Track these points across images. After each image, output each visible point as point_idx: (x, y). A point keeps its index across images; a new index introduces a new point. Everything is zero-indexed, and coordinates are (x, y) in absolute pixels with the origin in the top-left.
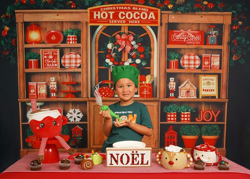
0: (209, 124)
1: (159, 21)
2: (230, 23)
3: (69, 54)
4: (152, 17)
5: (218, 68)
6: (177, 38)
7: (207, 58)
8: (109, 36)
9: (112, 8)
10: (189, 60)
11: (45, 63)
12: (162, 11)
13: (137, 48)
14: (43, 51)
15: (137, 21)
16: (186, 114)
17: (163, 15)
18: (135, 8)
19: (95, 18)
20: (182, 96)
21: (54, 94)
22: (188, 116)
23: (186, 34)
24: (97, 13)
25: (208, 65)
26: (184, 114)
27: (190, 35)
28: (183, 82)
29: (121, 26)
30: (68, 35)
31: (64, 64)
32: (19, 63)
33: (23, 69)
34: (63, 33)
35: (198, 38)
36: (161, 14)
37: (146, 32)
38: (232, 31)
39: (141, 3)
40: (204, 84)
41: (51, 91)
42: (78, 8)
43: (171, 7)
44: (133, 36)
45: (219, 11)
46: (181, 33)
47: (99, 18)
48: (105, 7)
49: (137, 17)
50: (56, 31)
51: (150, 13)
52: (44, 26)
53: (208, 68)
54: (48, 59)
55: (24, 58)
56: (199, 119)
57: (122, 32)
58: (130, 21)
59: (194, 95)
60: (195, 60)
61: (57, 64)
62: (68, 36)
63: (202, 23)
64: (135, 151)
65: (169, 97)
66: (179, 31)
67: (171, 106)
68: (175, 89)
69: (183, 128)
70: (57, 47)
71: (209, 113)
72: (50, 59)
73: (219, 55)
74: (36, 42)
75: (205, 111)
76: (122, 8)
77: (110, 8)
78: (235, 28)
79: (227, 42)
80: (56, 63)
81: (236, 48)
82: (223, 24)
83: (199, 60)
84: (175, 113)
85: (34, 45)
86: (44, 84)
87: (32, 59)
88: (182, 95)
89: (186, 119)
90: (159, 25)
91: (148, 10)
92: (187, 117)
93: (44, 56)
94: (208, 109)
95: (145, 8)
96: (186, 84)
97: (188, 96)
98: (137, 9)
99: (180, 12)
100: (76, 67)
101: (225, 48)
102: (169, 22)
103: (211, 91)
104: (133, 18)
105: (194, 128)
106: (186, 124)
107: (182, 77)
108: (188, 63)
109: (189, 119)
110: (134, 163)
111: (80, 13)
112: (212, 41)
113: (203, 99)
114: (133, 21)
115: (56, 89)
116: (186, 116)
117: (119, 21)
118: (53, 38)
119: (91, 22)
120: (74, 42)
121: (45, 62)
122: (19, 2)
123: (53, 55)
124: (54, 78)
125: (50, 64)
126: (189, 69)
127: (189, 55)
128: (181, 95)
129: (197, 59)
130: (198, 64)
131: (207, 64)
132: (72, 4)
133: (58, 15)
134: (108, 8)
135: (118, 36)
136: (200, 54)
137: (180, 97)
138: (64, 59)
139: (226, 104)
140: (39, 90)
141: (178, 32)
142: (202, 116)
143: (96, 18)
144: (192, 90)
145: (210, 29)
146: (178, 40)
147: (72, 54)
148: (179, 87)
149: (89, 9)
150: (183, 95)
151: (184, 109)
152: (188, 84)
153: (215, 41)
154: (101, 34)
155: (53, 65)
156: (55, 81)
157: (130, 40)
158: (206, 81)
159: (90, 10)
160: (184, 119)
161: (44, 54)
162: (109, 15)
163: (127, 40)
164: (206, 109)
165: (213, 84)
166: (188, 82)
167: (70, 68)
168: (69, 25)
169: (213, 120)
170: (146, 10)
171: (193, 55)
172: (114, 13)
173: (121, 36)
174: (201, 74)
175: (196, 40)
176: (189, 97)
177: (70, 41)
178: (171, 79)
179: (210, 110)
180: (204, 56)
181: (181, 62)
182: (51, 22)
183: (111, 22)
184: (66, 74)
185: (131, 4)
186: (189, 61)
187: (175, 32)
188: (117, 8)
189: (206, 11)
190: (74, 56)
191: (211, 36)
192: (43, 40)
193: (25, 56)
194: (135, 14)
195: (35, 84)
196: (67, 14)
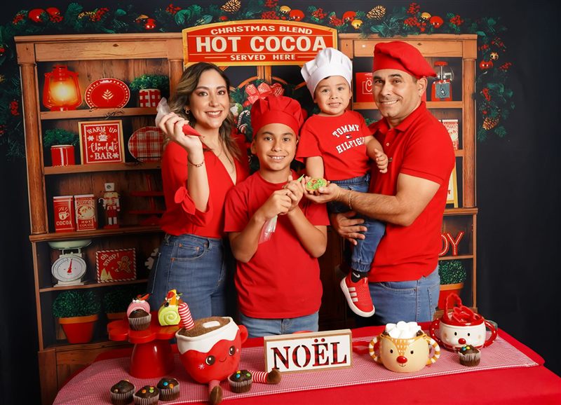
2: (475, 55)
3: (144, 131)
5: (456, 146)
9: (234, 28)
11: (90, 153)
12: (340, 32)
14: (85, 126)
15: (290, 55)
17: (342, 42)
18: (285, 28)
19: (199, 49)
21: (115, 219)
24: (203, 41)
29: (256, 66)
30: (140, 89)
31: (136, 152)
32: (29, 155)
33: (39, 167)
34: (128, 84)
36: (339, 39)
38: (479, 71)
39: (296, 17)
41: (106, 213)
42: (161, 29)
43: (358, 25)
44: (283, 86)
45: (453, 32)
47: (208, 50)
48: (221, 27)
49: (288, 46)
50: (113, 80)
51: (316, 37)
52: (84, 70)
54: (98, 142)
55: (41, 142)
57: (259, 78)
58: (276, 56)
61: (118, 153)
62: (141, 91)
64: (320, 339)
70: (116, 115)
72: (101, 142)
73: (457, 121)
74: (68, 107)
76: (258, 27)
77: (231, 29)
78: (485, 65)
79: (471, 93)
80: (117, 151)
81: (488, 105)
82: (461, 58)
85: (62, 114)
86: (89, 198)
87: (60, 144)
91: (311, 32)
93: (88, 135)
95: (306, 28)
98: (288, 31)
101: (468, 107)
102: (356, 56)
104: (281, 50)
110: (320, 363)
111: (164, 39)
112: (443, 92)
114: (281, 56)
115: (117, 208)
117: (253, 56)
118: (108, 95)
119: (191, 59)
120: (154, 104)
121: (89, 150)
122: (24, 18)
123: (107, 133)
125: (103, 154)
132: (146, 21)
133: (115, 45)
134: (227, 29)
135: (251, 88)
138: (135, 141)
139: (475, 217)
140: (79, 213)
143: (201, 51)
145: (438, 68)
147: (151, 130)
149: (185, 31)
153: (448, 93)
155: (109, 155)
156: (114, 191)
159: (188, 34)
161: (87, 132)
162: (229, 43)
167: (149, 160)
168: (143, 67)
169: (449, 253)
170: (307, 33)
172: (239, 38)
173: (256, 87)
177: (145, 101)
182: (102, 61)
183: (234, 59)
184: (141, 174)
185: (275, 19)
187: (369, 77)
189: (427, 32)
190: (155, 134)
191: (440, 83)
192: (84, 100)
193: (43, 137)
194: (284, 40)
195: (68, 199)
196: (136, 43)
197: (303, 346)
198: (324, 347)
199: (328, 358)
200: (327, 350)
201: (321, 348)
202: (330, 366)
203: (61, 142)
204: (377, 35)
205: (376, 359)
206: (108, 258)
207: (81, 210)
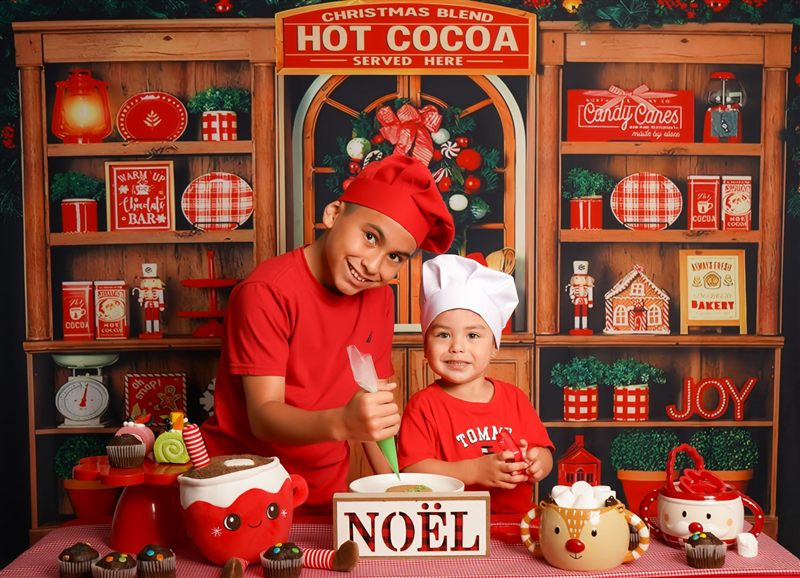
0: (716, 428)
1: (532, 55)
2: (787, 61)
3: (207, 179)
4: (506, 44)
5: (746, 224)
6: (598, 118)
7: (707, 190)
8: (354, 113)
9: (361, 11)
10: (641, 196)
11: (122, 213)
12: (542, 20)
13: (453, 154)
14: (115, 169)
15: (454, 57)
16: (632, 393)
17: (546, 36)
18: (446, 11)
19: (302, 47)
20: (619, 326)
21: (156, 322)
22: (638, 399)
23: (629, 104)
24: (309, 32)
25: (711, 213)
26: (625, 393)
27: (642, 108)
28: (620, 276)
29: (396, 76)
30: (204, 110)
31: (193, 213)
32: (27, 213)
33: (42, 233)
34: (185, 101)
35: (673, 116)
36: (540, 31)
37: (488, 97)
38: (794, 90)
40: (696, 284)
41: (143, 313)
42: (241, 13)
43: (574, 7)
44: (440, 111)
45: (746, 19)
46: (610, 99)
47: (316, 47)
48: (339, 10)
49: (451, 42)
50: (162, 96)
51: (499, 27)
52: (116, 77)
53: (711, 224)
54: (135, 196)
55: (47, 193)
56: (680, 408)
57: (399, 96)
58: (430, 58)
59: (660, 322)
60: (662, 196)
61: (166, 215)
62: (205, 114)
63: (688, 64)
64: (431, 504)
65: (571, 331)
66: (604, 93)
67: (578, 364)
68: (594, 302)
69: (620, 441)
70: (164, 153)
71: (715, 386)
72: (138, 196)
73: (749, 178)
74: (90, 137)
75: (702, 381)
77: (356, 12)
79: (778, 129)
80: (164, 212)
82: (760, 67)
83: (675, 195)
84: (593, 387)
85: (81, 148)
86: (117, 287)
87: (75, 197)
88: (618, 322)
89: (631, 410)
90: (531, 71)
91: (491, 17)
92: (637, 404)
93: (120, 183)
94: (710, 374)
95: (483, 11)
96: (631, 282)
97: (638, 328)
98: (452, 16)
99: (606, 26)
100: (234, 223)
101: (771, 152)
102: (568, 60)
103: (720, 307)
104: (439, 49)
105: (662, 442)
106: (634, 430)
107: (619, 259)
108: (637, 206)
109: (643, 410)
110: (431, 547)
111: (246, 29)
112: (725, 126)
113: (695, 338)
114: (438, 59)
115: (160, 305)
116: (632, 399)
117: (390, 58)
118: (152, 120)
119: (288, 63)
120: (225, 136)
121: (121, 208)
123: (150, 181)
124: (154, 267)
125: (142, 215)
126: (641, 228)
127: (641, 179)
128: (615, 324)
129: (671, 192)
130: (675, 212)
131: (706, 210)
133: (168, 39)
134: (349, 12)
135: (385, 113)
136: (679, 176)
137: (609, 331)
138: (192, 196)
139: (778, 353)
140: (101, 310)
141: (599, 98)
142: (692, 399)
143: (304, 49)
144: (654, 306)
145: (716, 83)
146: (600, 123)
147: (219, 177)
148: (608, 296)
149: (280, 16)
150: (621, 324)
151: (626, 373)
152: (638, 285)
153: (735, 127)
154: (325, 106)
155: (151, 217)
156: (157, 278)
157: (429, 126)
158: (704, 272)
159: (285, 20)
160: (625, 410)
161: (118, 180)
162: (352, 36)
163: (417, 127)
164: (704, 372)
165: (729, 283)
166: (638, 275)
167: (213, 226)
168: (209, 73)
169: (729, 414)
170: (484, 19)
171: (655, 179)
172: (369, 28)
173: (395, 111)
174: (684, 246)
175: (664, 124)
176: (644, 332)
177: (211, 131)
178: (576, 264)
179: (717, 375)
180: (695, 181)
181: (614, 204)
182: (145, 64)
183: (359, 63)
184: (199, 250)
186: (641, 202)
187: (590, 97)
188: (382, 10)
189: (699, 19)
190: (226, 186)
191: (720, 109)
192: (115, 127)
193: (50, 186)
194: (445, 32)
195: (85, 286)
196: (200, 35)
197: (401, 514)
198: (438, 519)
199: (445, 538)
200: (445, 524)
201: (434, 520)
202: (449, 553)
203: (77, 193)
204: (608, 24)
205: (532, 548)
206: (143, 387)
207: (104, 304)
